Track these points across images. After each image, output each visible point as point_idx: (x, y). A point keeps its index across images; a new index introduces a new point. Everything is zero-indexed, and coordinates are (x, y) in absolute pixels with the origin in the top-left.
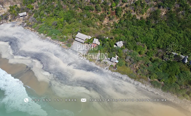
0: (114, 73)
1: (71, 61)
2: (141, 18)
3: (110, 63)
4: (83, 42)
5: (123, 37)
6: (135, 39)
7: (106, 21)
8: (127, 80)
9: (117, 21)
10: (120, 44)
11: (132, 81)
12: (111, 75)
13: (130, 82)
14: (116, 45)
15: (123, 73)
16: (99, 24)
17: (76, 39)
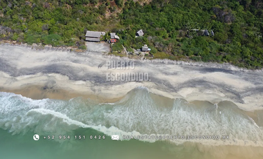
0: (153, 60)
1: (99, 63)
2: (144, 4)
3: (143, 53)
4: (98, 40)
5: (138, 26)
6: (151, 25)
7: (108, 14)
8: (169, 63)
9: (120, 11)
10: (141, 33)
11: (175, 62)
12: (151, 63)
13: (173, 64)
14: (137, 35)
15: (162, 58)
16: (101, 19)
17: (87, 39)
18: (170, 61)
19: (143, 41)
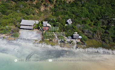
0: (87, 49)
3: (75, 41)
4: (32, 28)
5: (67, 16)
8: (104, 53)
9: (52, 6)
10: (70, 22)
11: (110, 51)
13: (109, 53)
14: (67, 23)
15: (96, 47)
17: (21, 27)
18: (104, 50)
19: (73, 29)
